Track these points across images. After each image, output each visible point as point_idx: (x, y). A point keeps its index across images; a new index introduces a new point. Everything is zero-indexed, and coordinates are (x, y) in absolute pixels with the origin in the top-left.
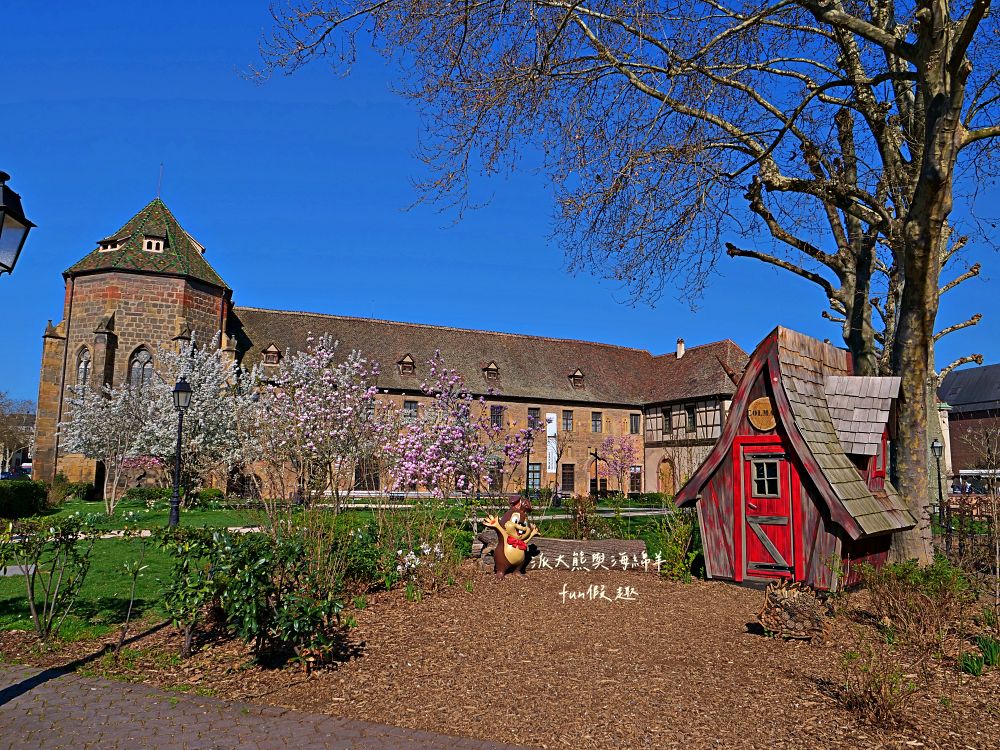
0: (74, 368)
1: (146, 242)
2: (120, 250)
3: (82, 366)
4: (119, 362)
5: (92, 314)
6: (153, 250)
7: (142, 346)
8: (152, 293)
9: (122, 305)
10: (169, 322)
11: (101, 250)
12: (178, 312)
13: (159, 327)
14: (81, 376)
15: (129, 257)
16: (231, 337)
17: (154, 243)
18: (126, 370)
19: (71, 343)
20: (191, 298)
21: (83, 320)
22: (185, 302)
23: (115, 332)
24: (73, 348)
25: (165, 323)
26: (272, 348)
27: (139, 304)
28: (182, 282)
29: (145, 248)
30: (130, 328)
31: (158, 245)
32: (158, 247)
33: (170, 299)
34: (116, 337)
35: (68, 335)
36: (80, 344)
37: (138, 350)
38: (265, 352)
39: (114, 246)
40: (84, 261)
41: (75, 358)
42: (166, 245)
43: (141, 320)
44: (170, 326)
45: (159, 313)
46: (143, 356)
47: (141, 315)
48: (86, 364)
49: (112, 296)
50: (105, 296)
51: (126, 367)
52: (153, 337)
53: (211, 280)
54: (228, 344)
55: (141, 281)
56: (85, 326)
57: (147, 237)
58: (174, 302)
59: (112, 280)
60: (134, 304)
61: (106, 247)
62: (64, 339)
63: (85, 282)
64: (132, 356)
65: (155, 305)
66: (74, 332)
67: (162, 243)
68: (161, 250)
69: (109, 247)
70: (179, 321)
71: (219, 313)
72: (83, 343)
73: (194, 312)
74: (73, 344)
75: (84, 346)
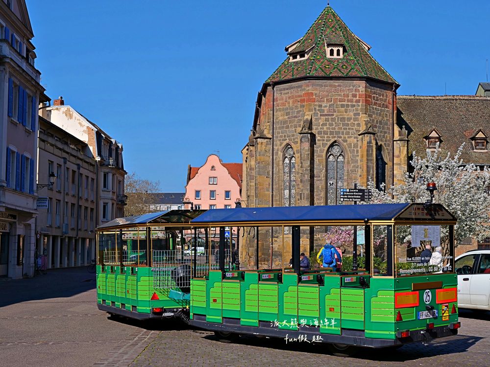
0: (281, 163)
1: (328, 50)
2: (308, 59)
3: (287, 161)
4: (318, 156)
5: (292, 117)
6: (335, 56)
7: (335, 142)
8: (339, 95)
9: (317, 108)
10: (355, 119)
11: (291, 60)
12: (362, 109)
13: (348, 125)
14: (287, 170)
15: (318, 65)
16: (401, 128)
17: (335, 49)
18: (324, 164)
19: (277, 142)
20: (370, 97)
21: (285, 122)
22: (366, 101)
23: (313, 131)
24: (279, 147)
25: (352, 121)
26: (434, 134)
27: (330, 106)
28: (363, 84)
29: (328, 56)
30: (325, 127)
31: (338, 51)
32: (338, 54)
33: (355, 99)
34: (315, 135)
35: (273, 136)
36: (285, 143)
37: (332, 145)
38: (427, 138)
39: (302, 56)
40: (278, 71)
41: (280, 154)
42: (345, 51)
43: (333, 120)
44: (356, 123)
45: (346, 112)
46: (336, 150)
47: (333, 115)
48: (290, 159)
49: (309, 100)
50: (302, 101)
51: (324, 161)
52: (343, 134)
53: (383, 78)
54: (400, 134)
55: (331, 86)
56: (287, 127)
57: (329, 45)
58: (358, 101)
59: (308, 87)
60: (326, 106)
61: (295, 57)
62: (270, 139)
63: (284, 89)
64: (328, 151)
65: (343, 106)
66: (279, 133)
67: (341, 49)
68: (341, 56)
69: (298, 57)
70: (363, 118)
71: (391, 106)
72: (287, 141)
73: (373, 108)
74: (279, 143)
75: (288, 144)
